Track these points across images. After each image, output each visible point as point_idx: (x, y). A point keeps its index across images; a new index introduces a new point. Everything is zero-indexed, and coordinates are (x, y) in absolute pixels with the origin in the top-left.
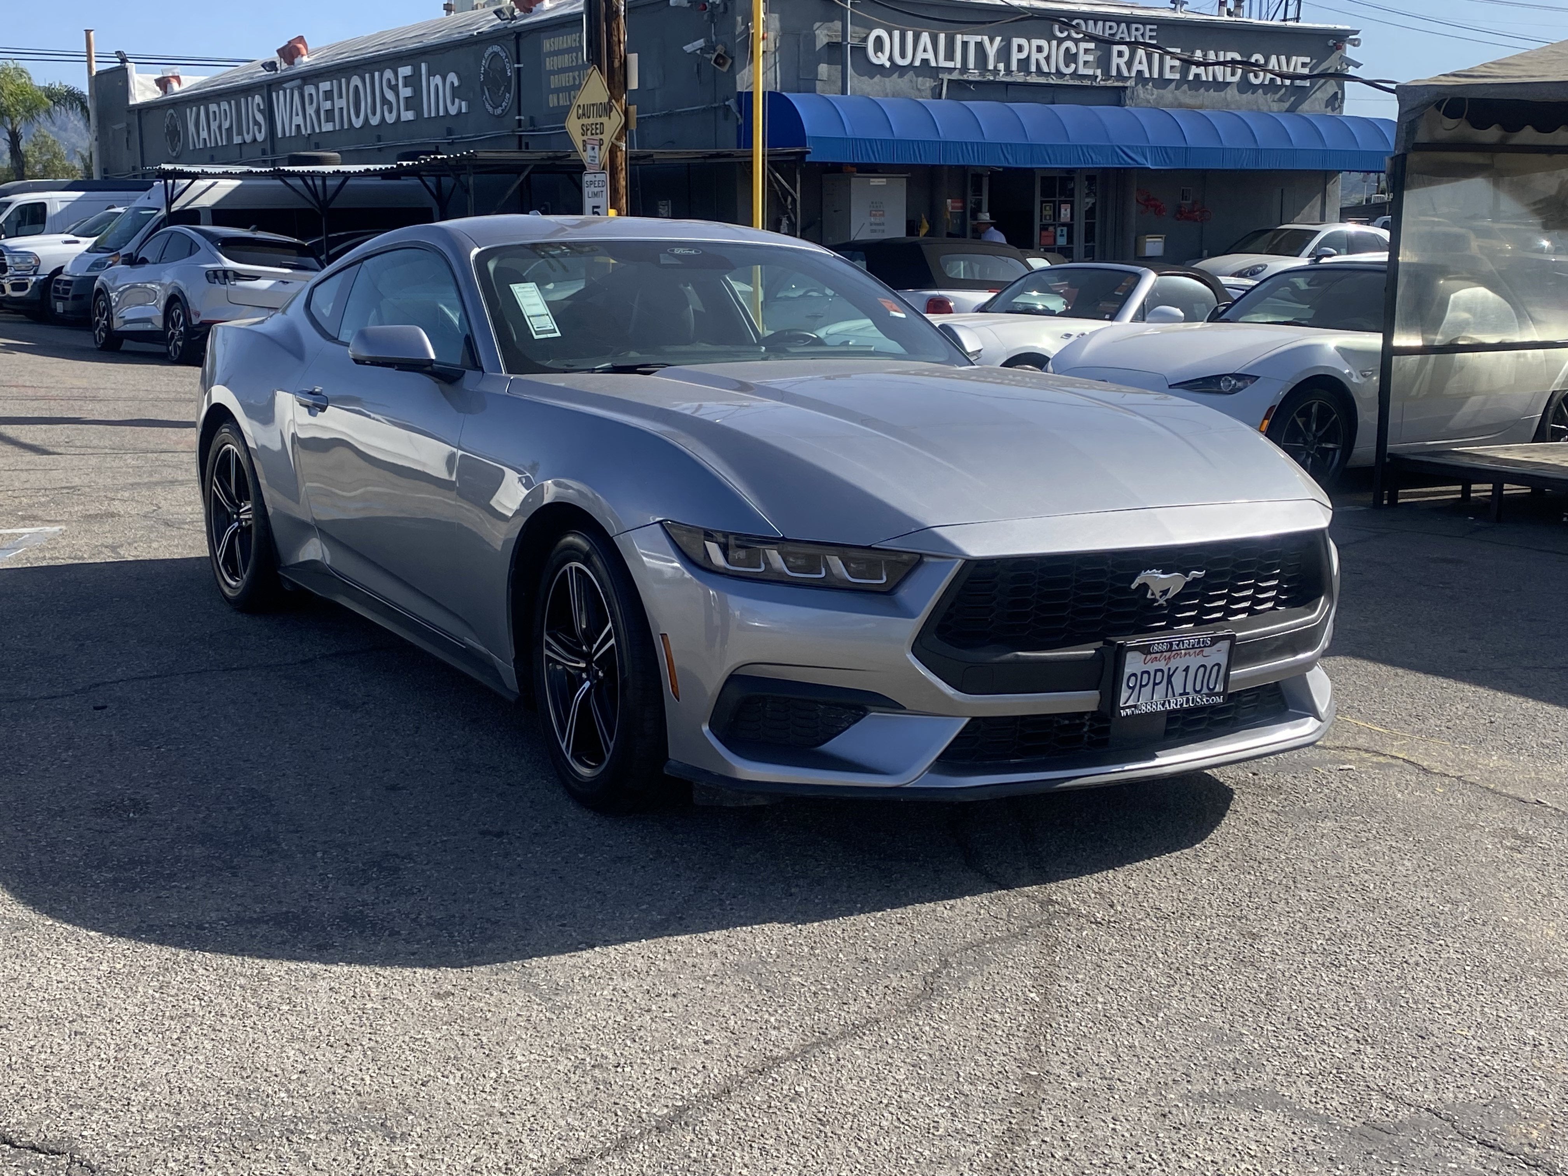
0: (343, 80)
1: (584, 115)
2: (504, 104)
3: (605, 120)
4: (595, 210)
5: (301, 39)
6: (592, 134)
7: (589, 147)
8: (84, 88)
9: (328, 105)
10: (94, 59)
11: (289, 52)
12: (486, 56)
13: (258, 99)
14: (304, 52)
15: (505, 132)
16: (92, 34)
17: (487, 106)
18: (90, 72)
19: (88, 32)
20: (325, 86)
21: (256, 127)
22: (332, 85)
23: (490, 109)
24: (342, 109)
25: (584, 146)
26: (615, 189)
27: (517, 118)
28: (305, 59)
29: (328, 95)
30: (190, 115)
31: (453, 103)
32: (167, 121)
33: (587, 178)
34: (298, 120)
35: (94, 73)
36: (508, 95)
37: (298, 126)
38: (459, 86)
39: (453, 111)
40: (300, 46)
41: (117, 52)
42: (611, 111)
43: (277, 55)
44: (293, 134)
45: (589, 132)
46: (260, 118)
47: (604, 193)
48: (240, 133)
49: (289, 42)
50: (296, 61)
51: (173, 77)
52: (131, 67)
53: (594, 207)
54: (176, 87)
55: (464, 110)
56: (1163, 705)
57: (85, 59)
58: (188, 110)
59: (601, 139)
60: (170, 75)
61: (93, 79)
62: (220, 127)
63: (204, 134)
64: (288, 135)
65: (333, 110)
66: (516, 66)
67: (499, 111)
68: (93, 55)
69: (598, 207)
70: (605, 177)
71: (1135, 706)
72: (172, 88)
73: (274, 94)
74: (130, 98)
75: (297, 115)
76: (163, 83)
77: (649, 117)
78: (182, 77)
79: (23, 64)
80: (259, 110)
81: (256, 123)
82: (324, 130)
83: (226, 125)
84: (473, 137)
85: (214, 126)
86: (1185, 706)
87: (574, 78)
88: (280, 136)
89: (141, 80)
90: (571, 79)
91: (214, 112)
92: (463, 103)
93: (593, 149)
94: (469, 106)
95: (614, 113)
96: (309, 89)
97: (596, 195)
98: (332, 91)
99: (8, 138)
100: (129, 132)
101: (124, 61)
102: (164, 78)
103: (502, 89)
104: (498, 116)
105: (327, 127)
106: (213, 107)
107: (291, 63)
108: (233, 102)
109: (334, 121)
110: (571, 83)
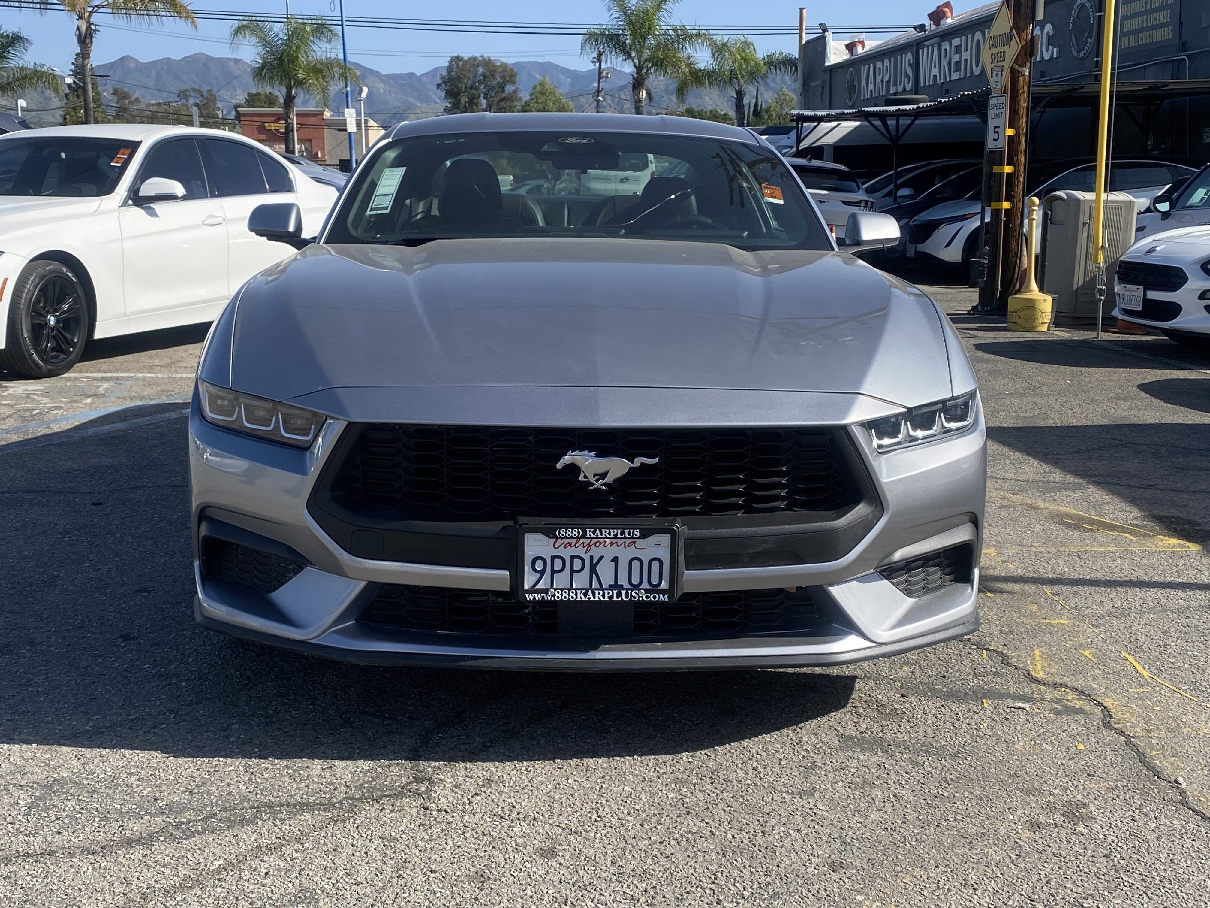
0: (969, 36)
1: (993, 45)
2: (1086, 48)
3: (1006, 48)
4: (996, 130)
5: (947, 5)
6: (998, 62)
7: (995, 73)
8: (796, 54)
9: (956, 58)
10: (804, 31)
11: (937, 16)
12: (1075, 7)
13: (909, 54)
14: (949, 14)
15: (1084, 72)
16: (805, 11)
17: (1073, 50)
18: (800, 41)
19: (801, 9)
20: (956, 42)
21: (906, 79)
22: (961, 41)
23: (1075, 53)
24: (967, 60)
25: (992, 72)
26: (1015, 110)
27: (1095, 59)
28: (949, 21)
29: (958, 49)
30: (864, 71)
31: (1047, 50)
32: (848, 77)
33: (992, 101)
34: (935, 72)
35: (803, 42)
36: (1089, 40)
37: (935, 76)
38: (1053, 35)
39: (1047, 57)
40: (947, 10)
41: (820, 24)
42: (1011, 40)
43: (927, 18)
44: (931, 83)
45: (996, 60)
46: (909, 71)
47: (1004, 114)
48: (895, 85)
49: (938, 7)
50: (942, 22)
51: (859, 42)
52: (829, 35)
53: (995, 127)
54: (860, 50)
55: (1055, 56)
56: (585, 595)
57: (798, 31)
58: (862, 67)
59: (1003, 66)
60: (857, 40)
61: (802, 47)
62: (882, 81)
63: (871, 87)
64: (927, 84)
65: (960, 61)
66: (1098, 14)
67: (1082, 55)
68: (804, 28)
69: (998, 127)
70: (1006, 100)
71: (546, 591)
72: (857, 51)
73: (920, 50)
74: (826, 60)
75: (935, 67)
76: (851, 47)
77: (1200, 53)
78: (865, 42)
79: (750, 39)
80: (910, 65)
81: (907, 75)
82: (953, 78)
83: (886, 79)
84: (1059, 78)
85: (879, 79)
86: (615, 598)
87: (1143, 22)
88: (922, 85)
89: (836, 45)
90: (1140, 22)
91: (880, 68)
92: (1055, 49)
93: (997, 75)
94: (1060, 52)
95: (1013, 42)
96: (945, 45)
97: (997, 116)
98: (961, 45)
99: (735, 96)
100: (823, 88)
101: (825, 31)
102: (852, 43)
103: (1086, 35)
104: (1081, 59)
105: (955, 76)
106: (879, 64)
107: (937, 24)
108: (892, 59)
109: (960, 71)
110: (1140, 26)
